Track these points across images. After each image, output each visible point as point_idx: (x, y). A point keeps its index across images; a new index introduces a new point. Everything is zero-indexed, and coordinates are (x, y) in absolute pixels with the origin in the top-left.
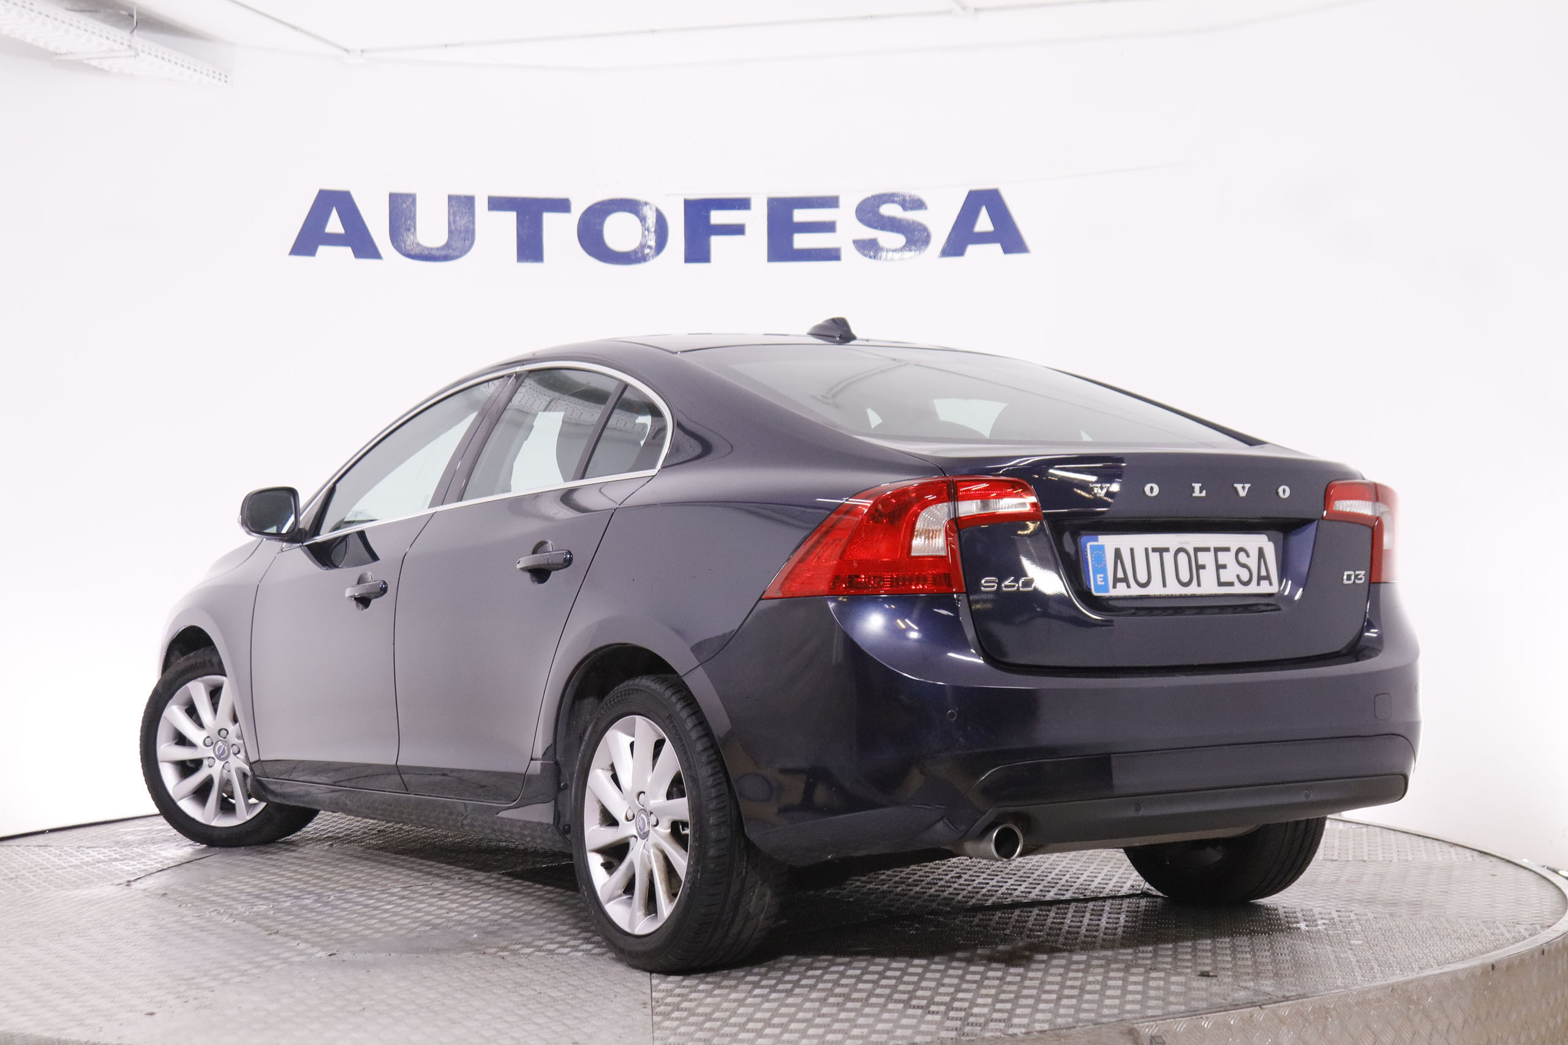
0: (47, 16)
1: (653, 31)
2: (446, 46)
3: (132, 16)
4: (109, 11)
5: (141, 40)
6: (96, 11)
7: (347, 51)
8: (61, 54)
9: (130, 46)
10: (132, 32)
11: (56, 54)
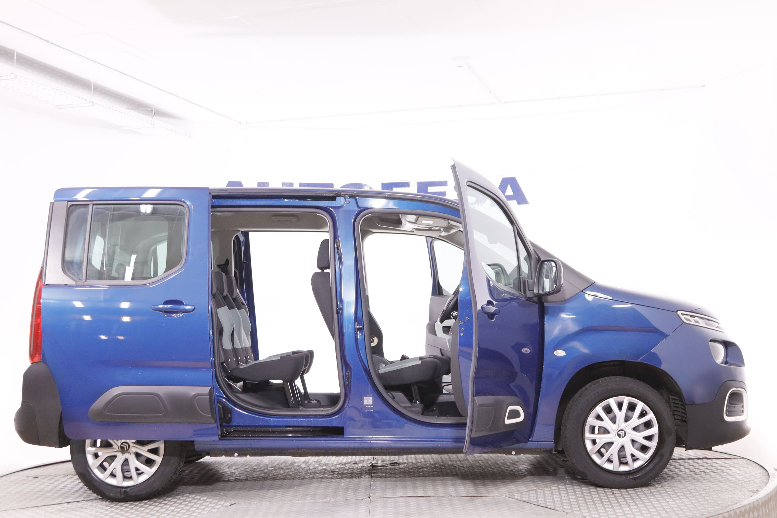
0: (118, 111)
1: (369, 113)
2: (282, 120)
3: (153, 111)
4: (143, 109)
5: (157, 120)
6: (138, 109)
7: (240, 123)
8: (123, 127)
9: (151, 123)
10: (152, 118)
11: (121, 127)
